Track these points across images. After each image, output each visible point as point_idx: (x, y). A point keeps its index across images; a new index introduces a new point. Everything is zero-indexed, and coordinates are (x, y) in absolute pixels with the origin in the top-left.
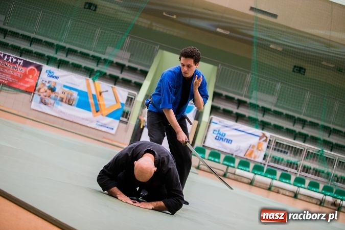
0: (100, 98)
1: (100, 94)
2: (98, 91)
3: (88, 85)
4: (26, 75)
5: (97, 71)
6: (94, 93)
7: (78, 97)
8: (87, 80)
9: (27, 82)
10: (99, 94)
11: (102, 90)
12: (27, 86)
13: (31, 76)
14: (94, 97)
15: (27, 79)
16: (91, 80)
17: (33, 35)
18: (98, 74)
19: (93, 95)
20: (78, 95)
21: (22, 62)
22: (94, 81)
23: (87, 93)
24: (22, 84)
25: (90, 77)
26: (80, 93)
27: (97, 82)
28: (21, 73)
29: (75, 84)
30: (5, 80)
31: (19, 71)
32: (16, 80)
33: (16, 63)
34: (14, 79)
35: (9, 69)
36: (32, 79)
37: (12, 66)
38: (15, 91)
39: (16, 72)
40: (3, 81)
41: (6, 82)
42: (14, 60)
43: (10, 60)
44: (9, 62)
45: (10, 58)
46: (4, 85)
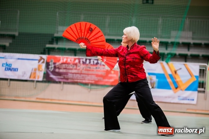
0: (176, 76)
1: (176, 72)
2: (173, 70)
3: (163, 68)
4: (108, 72)
5: (168, 54)
6: (170, 73)
7: (157, 80)
8: (161, 64)
9: (111, 78)
10: (174, 73)
11: (176, 69)
12: (112, 80)
13: (112, 72)
14: (171, 76)
15: (110, 75)
16: (164, 63)
18: (169, 56)
19: (170, 75)
20: (157, 78)
22: (167, 63)
23: (164, 75)
24: (106, 80)
25: (163, 60)
26: (158, 76)
27: (171, 63)
28: (104, 71)
29: (152, 70)
30: (92, 80)
31: (102, 70)
32: (101, 78)
33: (97, 63)
34: (99, 78)
35: (93, 71)
36: (114, 74)
37: (95, 67)
38: (103, 88)
39: (99, 71)
40: (91, 82)
41: (93, 82)
42: (96, 62)
43: (92, 63)
44: (91, 65)
45: (92, 61)
46: (92, 84)
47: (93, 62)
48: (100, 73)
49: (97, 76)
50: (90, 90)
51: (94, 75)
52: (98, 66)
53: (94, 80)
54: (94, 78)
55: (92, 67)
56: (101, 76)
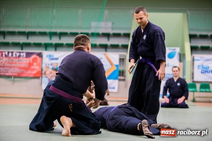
4: (30, 64)
9: (33, 70)
12: (35, 72)
13: (35, 64)
15: (32, 67)
17: (27, 30)
21: (25, 54)
24: (29, 72)
28: (27, 63)
30: (15, 73)
31: (25, 62)
32: (24, 71)
33: (20, 56)
34: (22, 70)
35: (15, 63)
36: (37, 65)
37: (17, 60)
38: (26, 80)
39: (22, 63)
40: (14, 74)
41: (16, 74)
42: (18, 54)
43: (14, 56)
44: (14, 58)
45: (14, 54)
46: (15, 77)
47: (16, 54)
48: (23, 66)
49: (20, 68)
50: (14, 82)
51: (17, 67)
52: (21, 58)
53: (17, 73)
54: (17, 70)
55: (14, 60)
56: (24, 68)
